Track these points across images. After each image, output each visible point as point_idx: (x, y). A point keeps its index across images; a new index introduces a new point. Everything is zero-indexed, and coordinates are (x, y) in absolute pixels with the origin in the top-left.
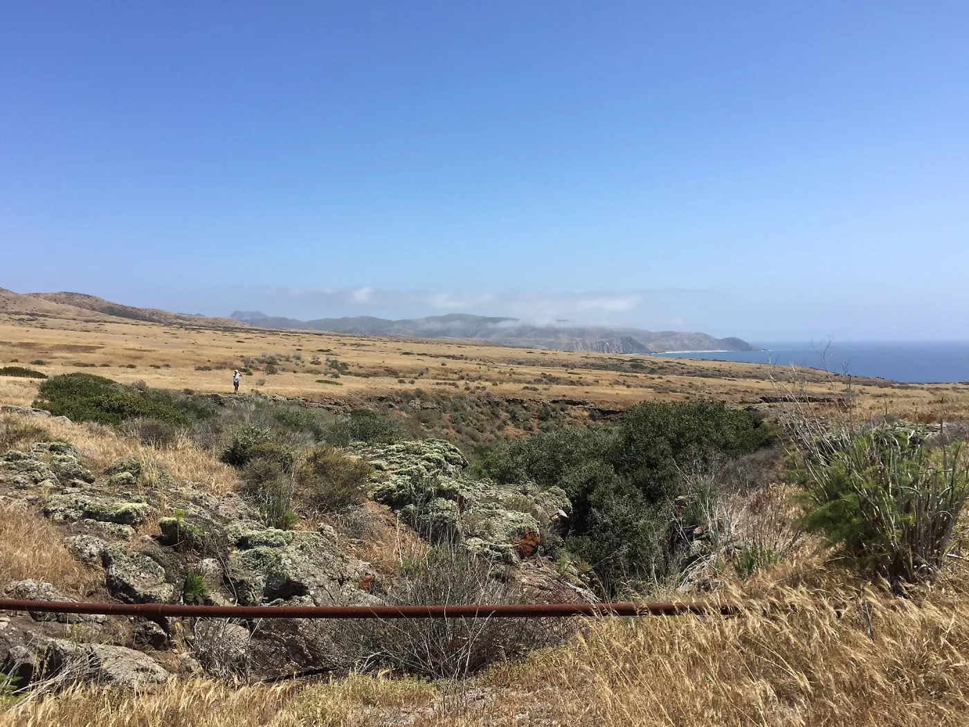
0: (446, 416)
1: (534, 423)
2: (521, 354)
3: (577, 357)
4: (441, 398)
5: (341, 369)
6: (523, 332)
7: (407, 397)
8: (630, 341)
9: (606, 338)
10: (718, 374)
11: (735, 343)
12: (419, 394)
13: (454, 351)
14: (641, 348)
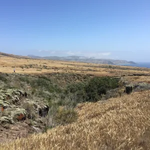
0: (63, 78)
1: (83, 80)
2: (86, 64)
3: (98, 65)
4: (63, 74)
5: (45, 67)
6: (87, 60)
7: (55, 74)
8: (110, 62)
9: (105, 61)
10: (127, 69)
11: (132, 62)
12: (58, 73)
13: (72, 63)
14: (112, 63)
